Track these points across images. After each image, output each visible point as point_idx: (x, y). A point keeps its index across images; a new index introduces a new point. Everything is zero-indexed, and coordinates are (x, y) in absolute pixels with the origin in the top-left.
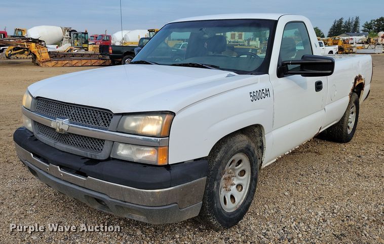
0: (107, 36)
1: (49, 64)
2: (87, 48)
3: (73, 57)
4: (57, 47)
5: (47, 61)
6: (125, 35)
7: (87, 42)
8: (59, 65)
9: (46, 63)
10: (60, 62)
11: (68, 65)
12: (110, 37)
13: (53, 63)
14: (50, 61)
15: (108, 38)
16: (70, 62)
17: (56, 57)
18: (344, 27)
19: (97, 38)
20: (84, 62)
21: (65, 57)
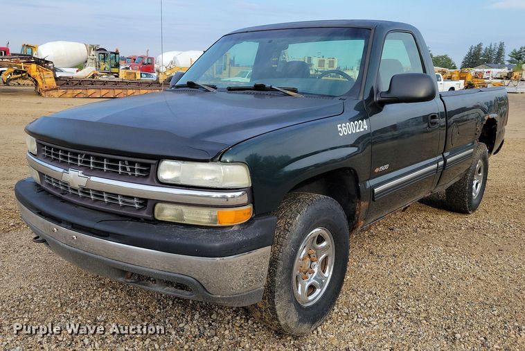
0: (148, 58)
1: (55, 93)
2: (117, 73)
3: (92, 84)
4: (77, 71)
5: (51, 90)
6: (175, 58)
7: (117, 66)
8: (69, 96)
9: (51, 92)
10: (70, 92)
11: (81, 95)
12: (152, 59)
13: (61, 92)
14: (56, 89)
15: (150, 62)
16: (84, 92)
17: (68, 84)
18: (483, 56)
19: (135, 60)
20: (104, 92)
21: (80, 84)
